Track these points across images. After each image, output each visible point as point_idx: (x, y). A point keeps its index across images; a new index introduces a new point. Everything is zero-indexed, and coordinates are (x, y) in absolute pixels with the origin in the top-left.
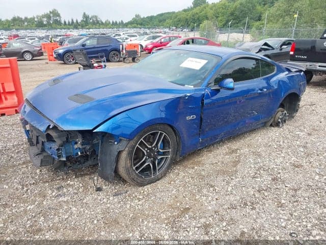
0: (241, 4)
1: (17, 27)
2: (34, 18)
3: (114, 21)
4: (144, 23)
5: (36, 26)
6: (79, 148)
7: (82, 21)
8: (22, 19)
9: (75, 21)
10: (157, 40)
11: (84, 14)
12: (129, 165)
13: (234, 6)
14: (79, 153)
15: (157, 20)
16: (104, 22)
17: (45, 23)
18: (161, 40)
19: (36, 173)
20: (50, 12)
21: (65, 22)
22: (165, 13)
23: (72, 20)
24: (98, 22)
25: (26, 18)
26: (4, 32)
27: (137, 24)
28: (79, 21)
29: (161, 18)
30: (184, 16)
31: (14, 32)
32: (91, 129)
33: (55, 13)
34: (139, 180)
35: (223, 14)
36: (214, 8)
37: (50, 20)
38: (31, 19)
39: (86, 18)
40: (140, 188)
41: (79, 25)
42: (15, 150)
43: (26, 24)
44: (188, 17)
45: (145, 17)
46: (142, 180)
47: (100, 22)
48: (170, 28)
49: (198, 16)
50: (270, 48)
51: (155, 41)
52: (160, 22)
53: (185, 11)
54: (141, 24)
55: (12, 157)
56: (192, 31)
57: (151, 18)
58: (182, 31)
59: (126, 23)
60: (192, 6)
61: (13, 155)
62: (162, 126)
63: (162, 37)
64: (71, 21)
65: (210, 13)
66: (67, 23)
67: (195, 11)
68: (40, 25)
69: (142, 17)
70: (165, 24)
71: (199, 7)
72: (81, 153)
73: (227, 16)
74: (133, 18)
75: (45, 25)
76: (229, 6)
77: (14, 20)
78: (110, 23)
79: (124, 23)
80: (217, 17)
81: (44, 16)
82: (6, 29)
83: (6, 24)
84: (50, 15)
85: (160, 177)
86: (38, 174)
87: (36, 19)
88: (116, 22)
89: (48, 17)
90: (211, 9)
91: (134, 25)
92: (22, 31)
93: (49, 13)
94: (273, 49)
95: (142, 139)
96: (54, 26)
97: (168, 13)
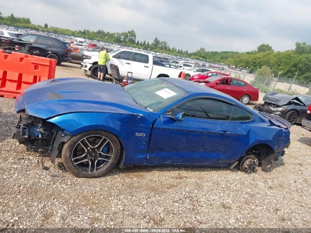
0: (306, 58)
1: (99, 39)
2: (115, 34)
3: (180, 50)
4: (207, 57)
5: (114, 41)
6: (41, 133)
7: (153, 44)
8: (105, 33)
9: (146, 43)
10: (205, 73)
11: (156, 38)
12: (68, 155)
13: (299, 59)
14: (40, 136)
15: (220, 56)
16: (171, 49)
17: (121, 40)
18: (208, 74)
20: (129, 32)
21: (138, 42)
22: (229, 52)
23: (145, 42)
24: (166, 48)
25: (108, 33)
26: (88, 40)
27: (200, 57)
28: (150, 44)
29: (224, 55)
30: (246, 57)
31: (95, 42)
32: (45, 118)
33: (132, 34)
34: (76, 171)
35: (286, 64)
36: (278, 57)
37: (127, 38)
38: (112, 34)
39: (157, 43)
40: (76, 178)
41: (149, 47)
43: (107, 37)
44: (249, 60)
45: (210, 51)
46: (79, 172)
47: (167, 48)
48: (229, 66)
49: (259, 60)
50: (301, 104)
51: (202, 74)
52: (222, 59)
53: (248, 53)
56: (250, 73)
57: (215, 54)
58: (240, 71)
60: (257, 50)
62: (107, 134)
63: (210, 72)
64: (143, 43)
65: (273, 60)
66: (140, 43)
67: (258, 55)
68: (118, 41)
69: (206, 51)
70: (226, 61)
71: (263, 53)
72: (41, 136)
73: (289, 66)
74: (197, 50)
75: (121, 42)
76: (294, 57)
77: (99, 32)
78: (176, 51)
79: (189, 53)
80: (279, 65)
81: (123, 34)
82: (90, 39)
83: (91, 35)
84: (127, 34)
85: (96, 175)
87: (115, 36)
88: (182, 51)
89: (126, 35)
90: (275, 56)
92: (101, 43)
93: (127, 32)
94: (305, 105)
95: (84, 138)
96: (128, 44)
97: (232, 52)
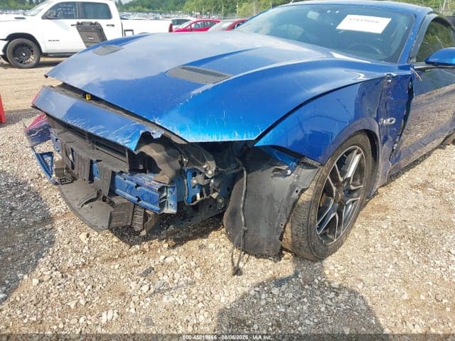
10: (185, 25)
14: (198, 197)
15: (173, 1)
18: (190, 25)
19: (79, 241)
27: (143, 7)
42: (15, 194)
48: (191, 14)
54: (149, 7)
55: (12, 209)
59: (126, 5)
61: (13, 204)
63: (191, 22)
79: (123, 3)
86: (86, 242)
91: (138, 8)
95: (335, 163)
